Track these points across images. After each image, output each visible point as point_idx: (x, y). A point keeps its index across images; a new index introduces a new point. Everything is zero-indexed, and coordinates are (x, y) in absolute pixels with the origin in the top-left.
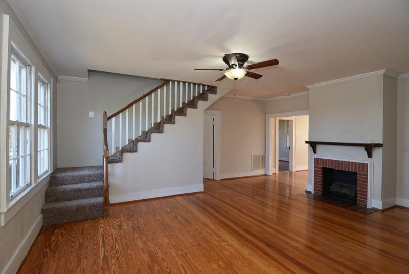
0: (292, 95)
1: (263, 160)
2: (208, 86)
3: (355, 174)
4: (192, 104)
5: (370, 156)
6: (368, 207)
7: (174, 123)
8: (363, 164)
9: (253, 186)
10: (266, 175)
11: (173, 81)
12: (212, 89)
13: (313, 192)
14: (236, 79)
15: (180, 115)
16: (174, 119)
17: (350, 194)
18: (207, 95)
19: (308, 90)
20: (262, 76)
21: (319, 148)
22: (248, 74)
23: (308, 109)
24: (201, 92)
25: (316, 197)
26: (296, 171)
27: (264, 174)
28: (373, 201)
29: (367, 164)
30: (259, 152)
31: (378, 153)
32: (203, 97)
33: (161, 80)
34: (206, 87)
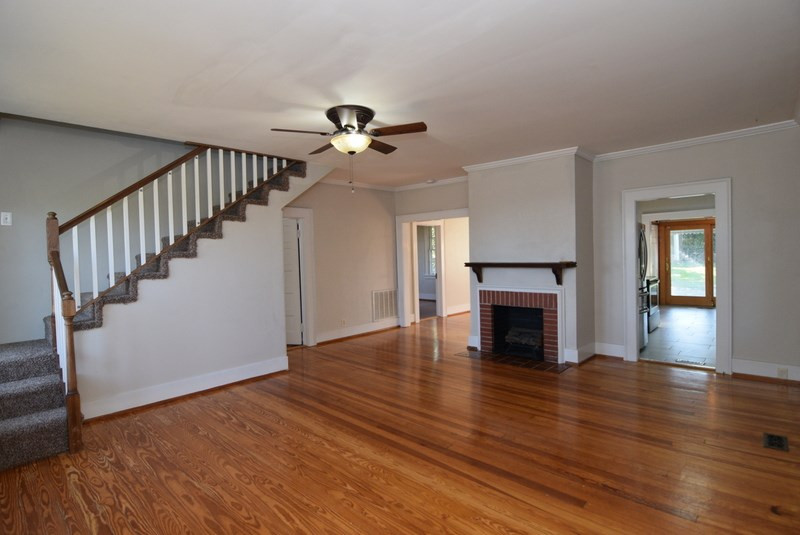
0: (440, 182)
1: (392, 301)
2: (289, 161)
3: (540, 311)
4: (258, 195)
5: (559, 281)
6: (560, 362)
7: (220, 236)
8: (551, 295)
9: (378, 349)
10: (399, 327)
11: (215, 149)
12: (297, 167)
13: (479, 349)
14: (352, 153)
15: (233, 220)
16: (220, 227)
17: (534, 344)
18: (287, 179)
19: (466, 173)
20: (394, 149)
21: (487, 273)
22: (374, 145)
23: (467, 207)
24: (275, 172)
25: (484, 356)
26: (449, 316)
27: (395, 325)
28: (566, 350)
29: (556, 295)
30: (384, 286)
31: (570, 276)
32: (278, 182)
33: (188, 144)
34: (284, 162)
